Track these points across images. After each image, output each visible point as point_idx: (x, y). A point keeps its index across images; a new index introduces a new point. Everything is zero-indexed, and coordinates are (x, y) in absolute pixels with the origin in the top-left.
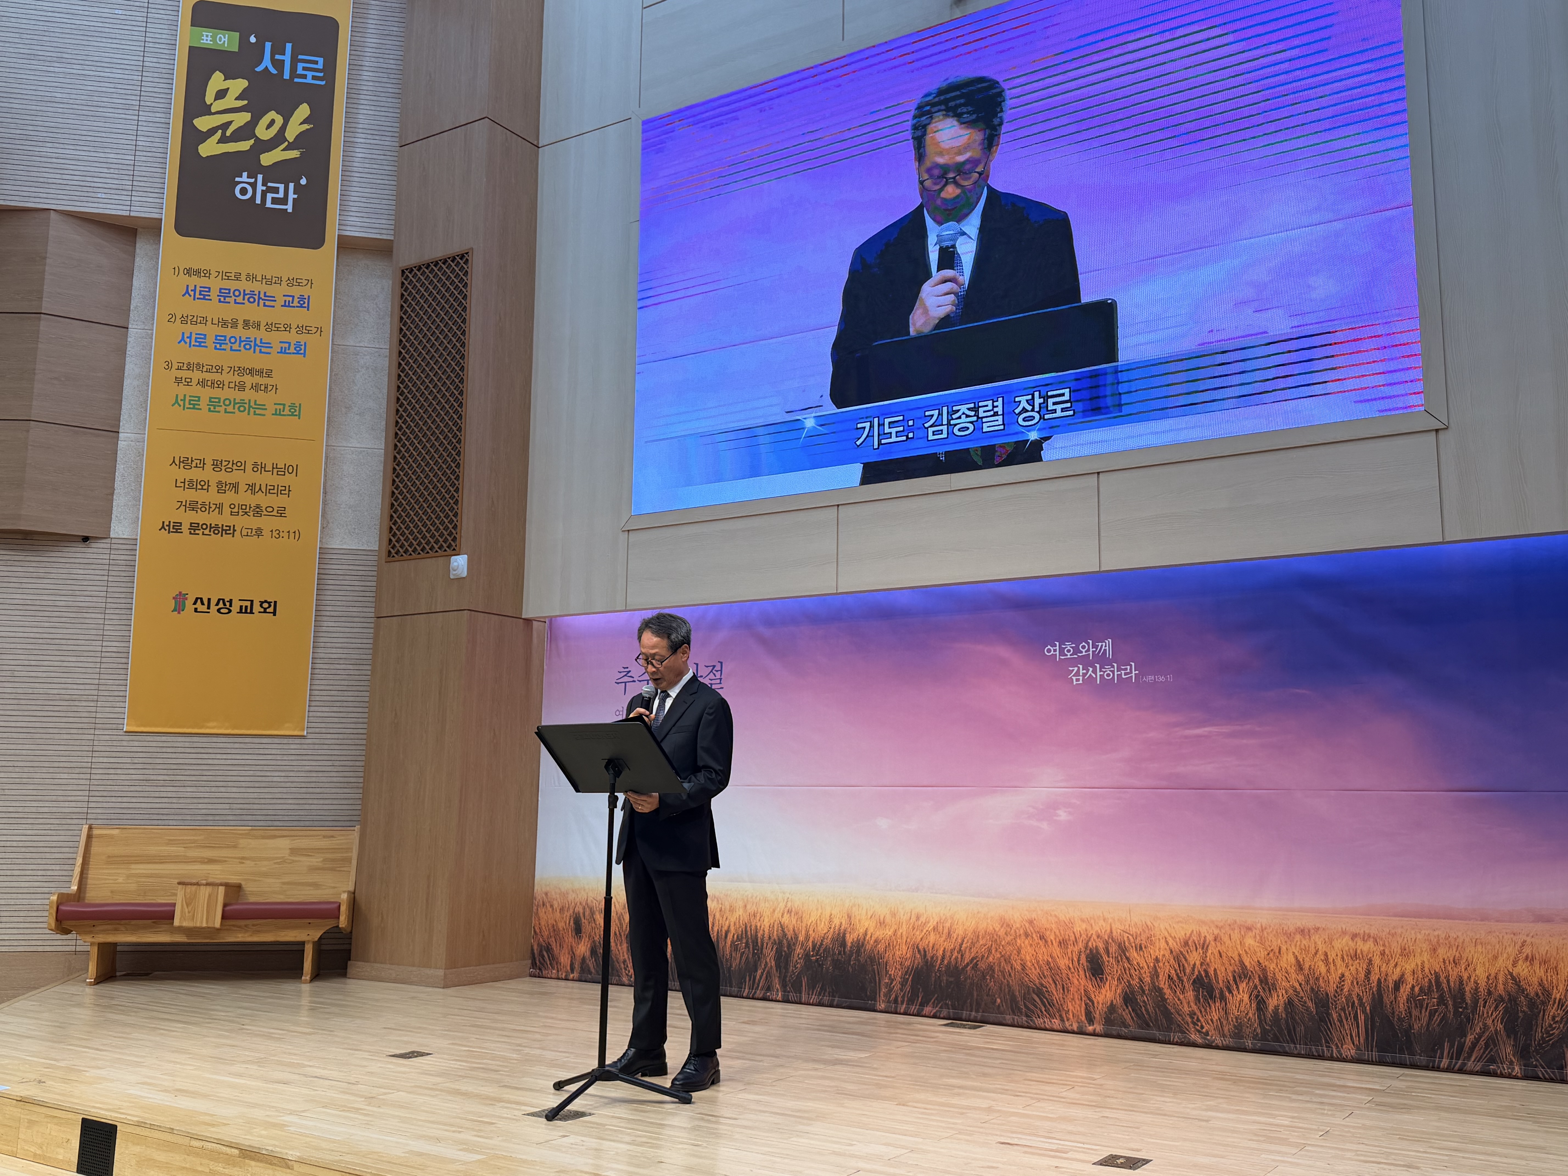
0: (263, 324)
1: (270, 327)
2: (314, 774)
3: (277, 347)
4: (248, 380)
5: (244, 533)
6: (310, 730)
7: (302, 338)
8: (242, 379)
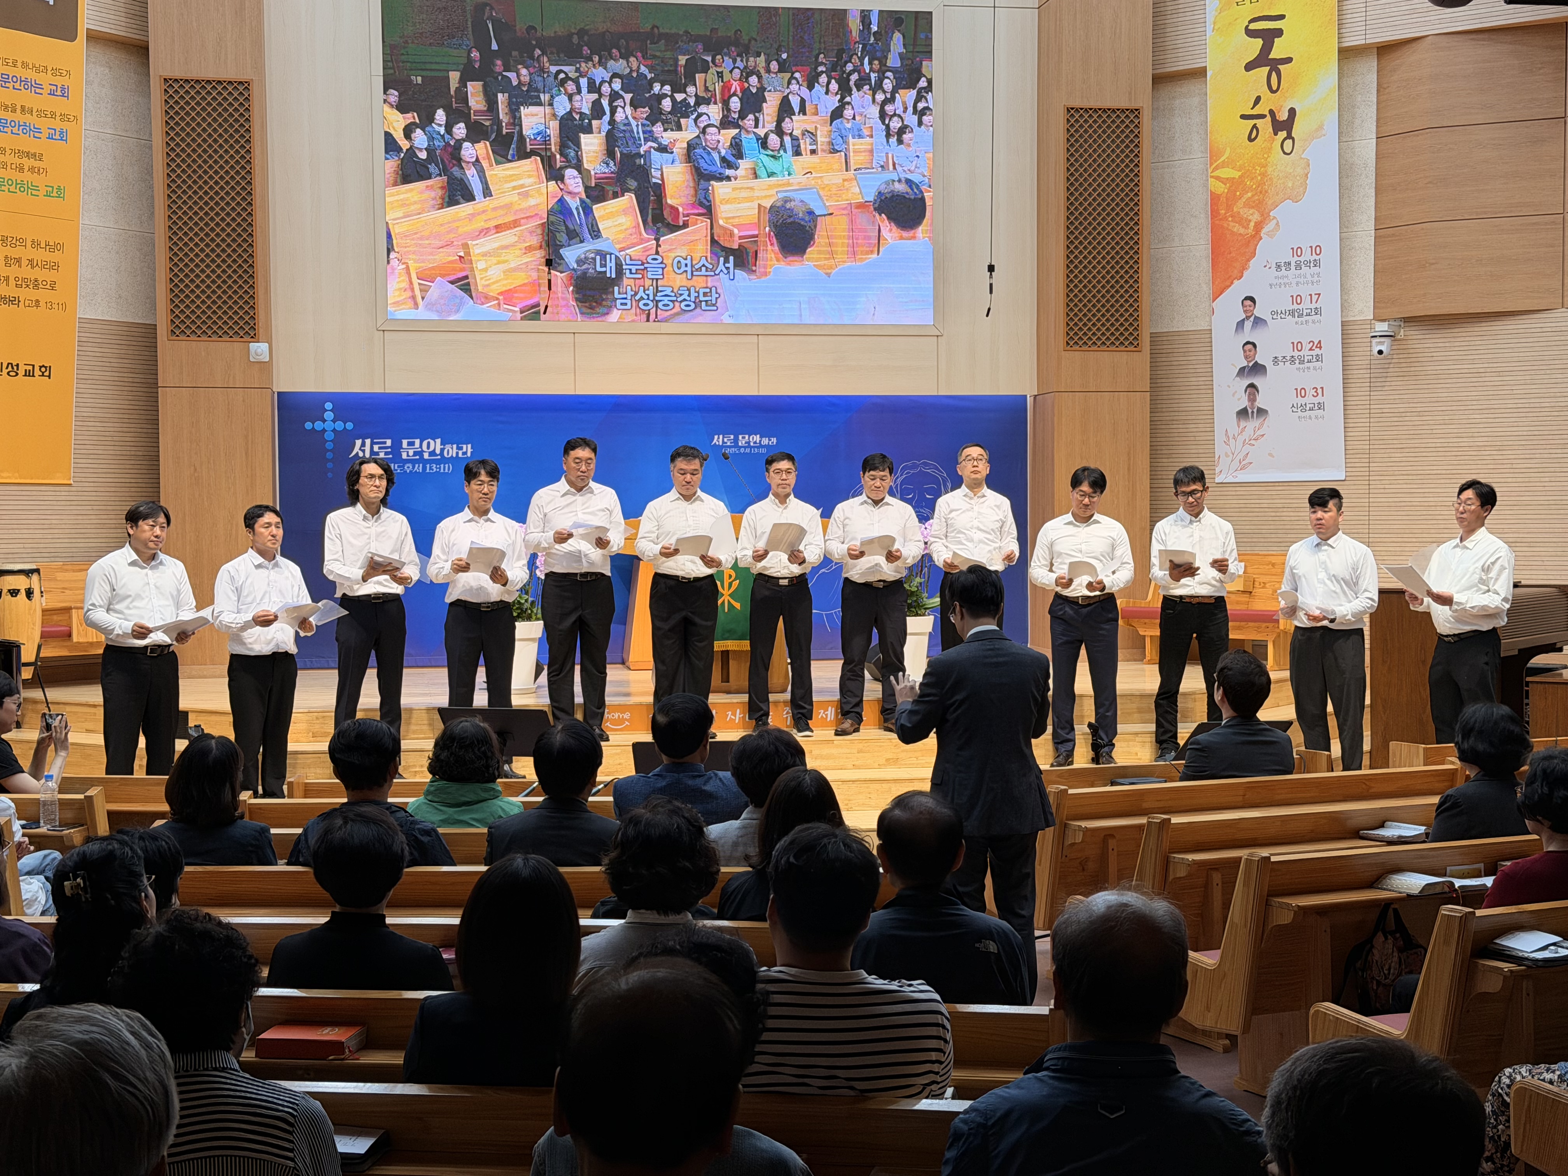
0: (35, 110)
1: (42, 114)
2: (80, 517)
3: (45, 133)
4: (28, 163)
5: (27, 304)
6: (76, 479)
7: (65, 126)
8: (20, 161)
